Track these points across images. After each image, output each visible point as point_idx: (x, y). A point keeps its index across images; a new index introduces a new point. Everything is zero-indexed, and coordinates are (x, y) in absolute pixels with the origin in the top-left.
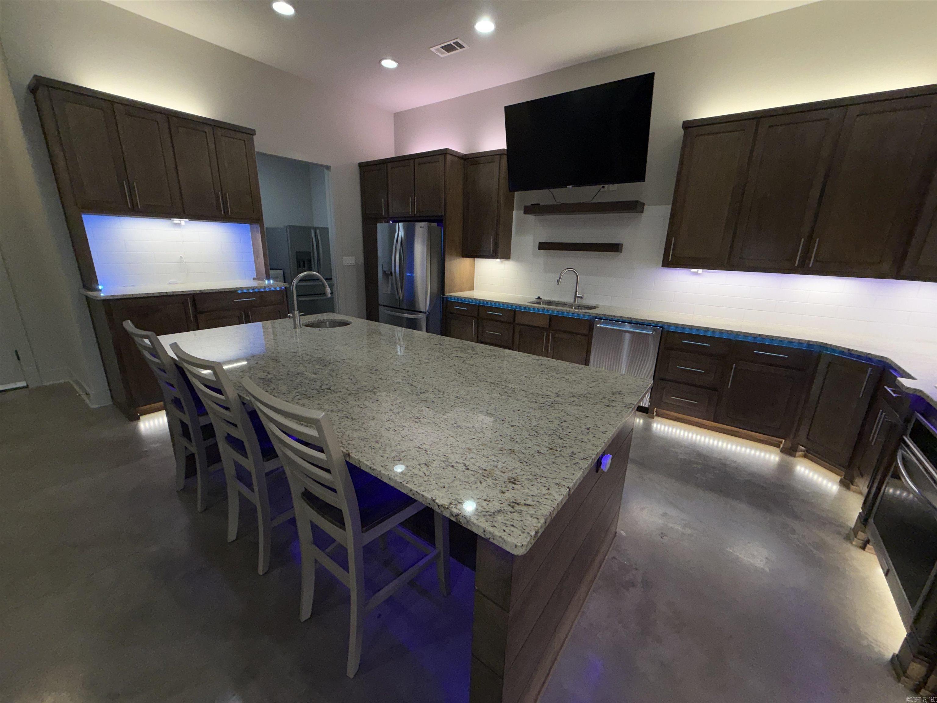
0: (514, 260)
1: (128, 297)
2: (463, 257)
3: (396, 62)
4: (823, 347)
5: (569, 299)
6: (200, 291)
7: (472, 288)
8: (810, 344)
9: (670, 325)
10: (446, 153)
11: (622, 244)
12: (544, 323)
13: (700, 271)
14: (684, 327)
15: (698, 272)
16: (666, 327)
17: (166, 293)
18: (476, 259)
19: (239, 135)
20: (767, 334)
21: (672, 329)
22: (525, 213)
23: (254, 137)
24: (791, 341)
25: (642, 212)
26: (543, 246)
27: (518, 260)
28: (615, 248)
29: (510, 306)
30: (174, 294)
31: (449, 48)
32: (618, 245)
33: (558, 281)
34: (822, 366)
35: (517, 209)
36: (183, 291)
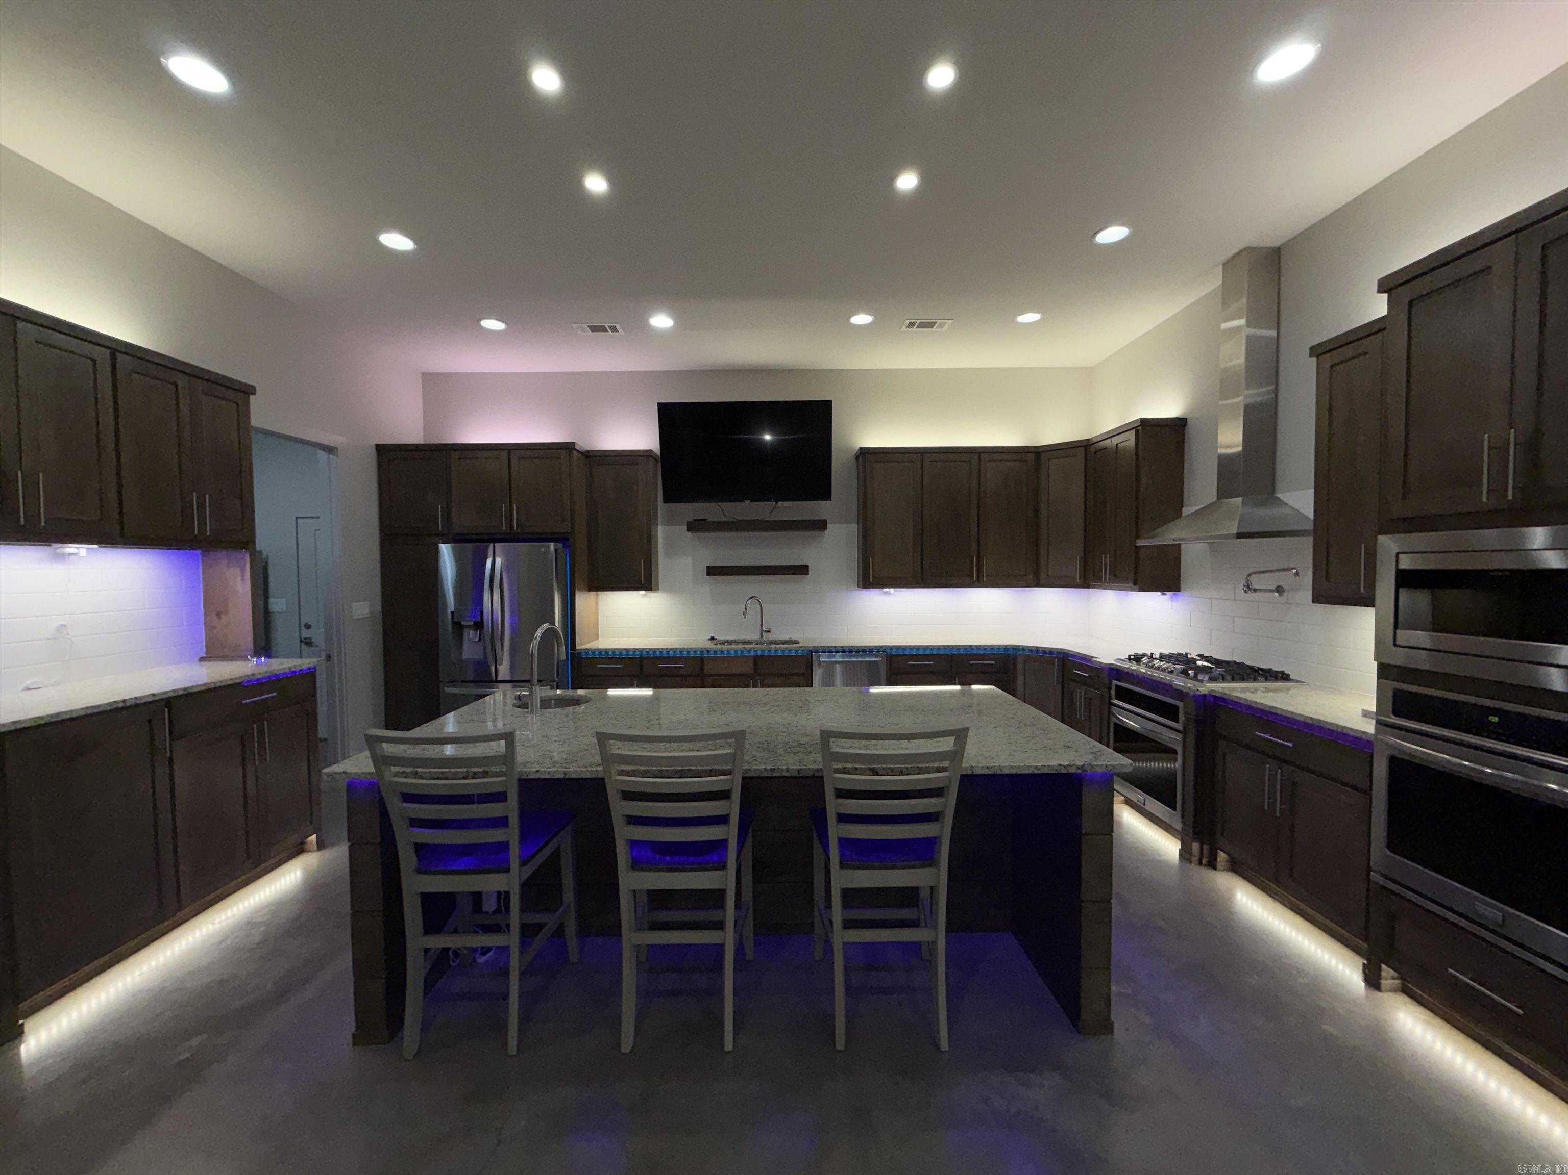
0: (664, 591)
2: (590, 590)
3: (503, 322)
4: (1016, 648)
5: (756, 637)
6: (185, 689)
7: (597, 637)
8: (1006, 648)
9: (892, 648)
10: (574, 448)
11: (810, 566)
12: (748, 668)
13: (892, 590)
14: (904, 648)
15: (889, 591)
16: (888, 651)
17: (124, 701)
18: (599, 593)
21: (894, 652)
23: (252, 397)
24: (992, 648)
25: (825, 530)
26: (712, 571)
27: (670, 590)
28: (803, 570)
30: (138, 702)
32: (804, 567)
33: (744, 614)
34: (1020, 666)
35: (663, 524)
36: (154, 695)
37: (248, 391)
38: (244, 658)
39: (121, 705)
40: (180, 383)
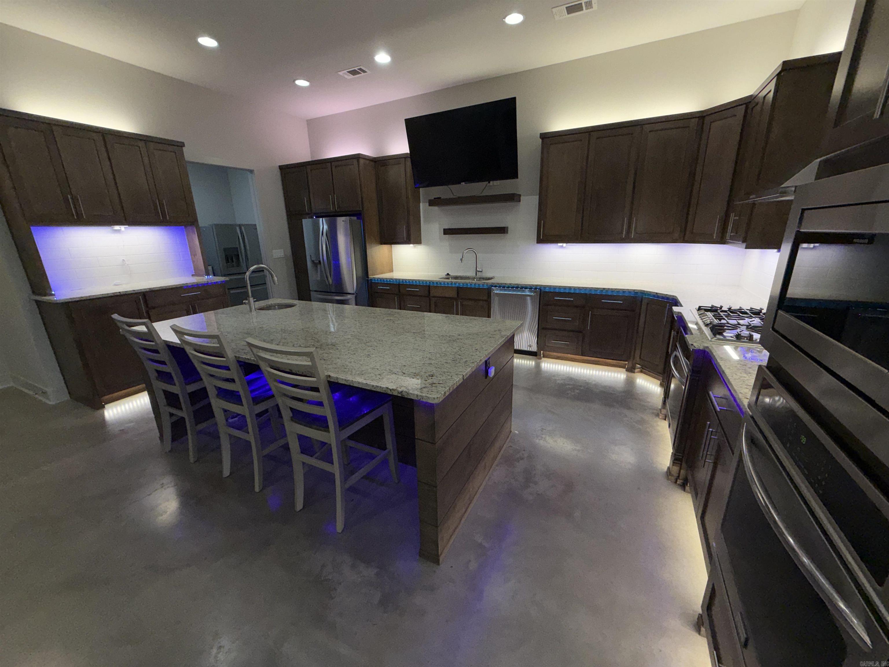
0: (425, 244)
1: (85, 298)
2: (381, 244)
3: (308, 81)
4: (643, 293)
5: (471, 273)
6: (150, 289)
7: (391, 270)
8: (636, 292)
9: (545, 287)
10: (360, 158)
11: (507, 227)
12: (453, 294)
14: (555, 287)
15: (563, 246)
16: (542, 289)
17: (120, 292)
18: (393, 245)
19: (171, 148)
20: (608, 288)
21: (547, 290)
22: (430, 205)
23: (184, 148)
24: (624, 291)
25: (520, 201)
26: (447, 232)
27: (427, 244)
28: (502, 230)
29: (425, 283)
30: (127, 293)
31: (354, 73)
32: (504, 228)
33: (461, 260)
34: (644, 307)
35: (423, 202)
36: (134, 290)
37: (182, 145)
38: (202, 276)
39: (118, 294)
40: (140, 145)
